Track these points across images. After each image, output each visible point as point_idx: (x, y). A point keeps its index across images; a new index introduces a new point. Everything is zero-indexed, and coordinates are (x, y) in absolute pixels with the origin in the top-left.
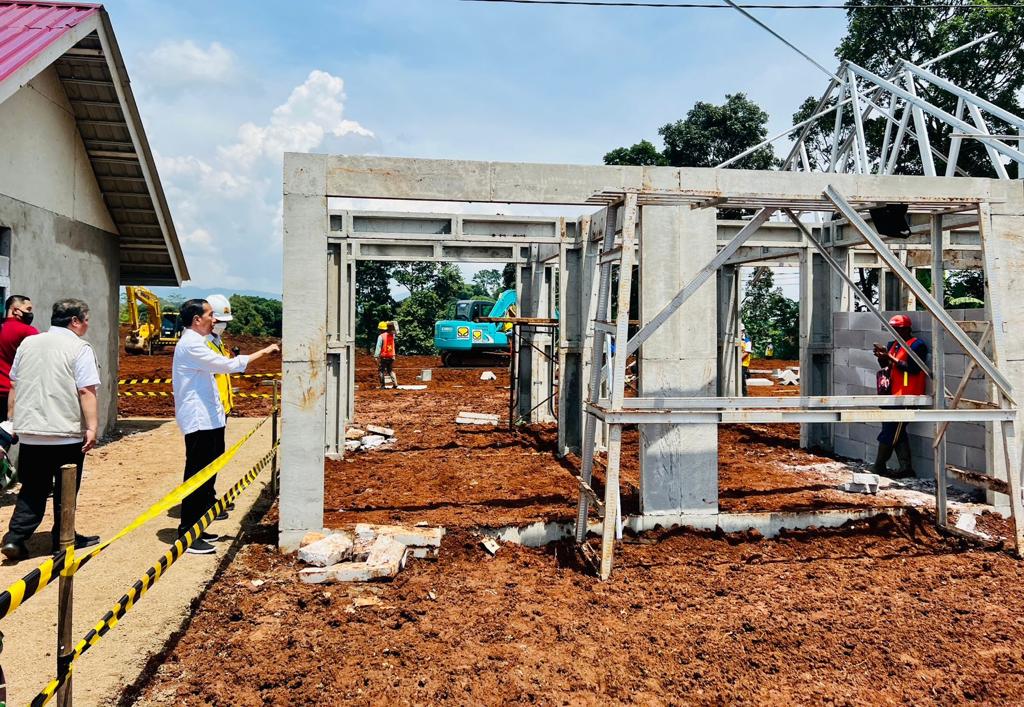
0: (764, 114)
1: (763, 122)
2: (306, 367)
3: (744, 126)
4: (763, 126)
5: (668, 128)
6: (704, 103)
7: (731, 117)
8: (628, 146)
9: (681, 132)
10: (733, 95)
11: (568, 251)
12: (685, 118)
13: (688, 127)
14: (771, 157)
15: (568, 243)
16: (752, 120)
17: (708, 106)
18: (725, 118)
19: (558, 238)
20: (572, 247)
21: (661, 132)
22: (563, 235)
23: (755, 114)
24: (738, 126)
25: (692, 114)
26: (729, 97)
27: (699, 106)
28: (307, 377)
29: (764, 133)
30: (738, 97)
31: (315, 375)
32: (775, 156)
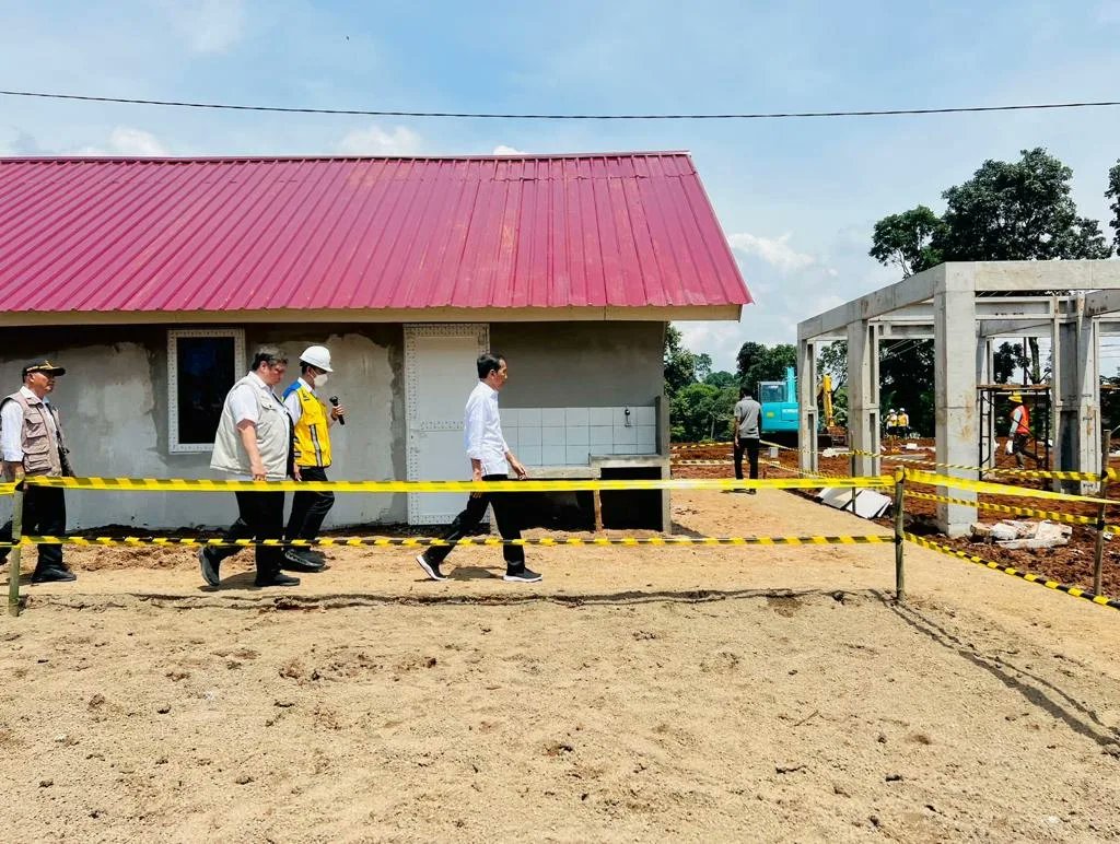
0: (1066, 169)
1: (1065, 178)
2: (963, 411)
3: (1044, 184)
4: (1064, 183)
5: (953, 191)
6: (995, 161)
7: (1030, 175)
8: (900, 212)
9: (970, 196)
10: (1030, 150)
11: (1061, 325)
12: (972, 178)
13: (977, 189)
14: (1072, 217)
15: (1061, 318)
16: (1054, 177)
17: (999, 165)
18: (1021, 178)
19: (1051, 315)
20: (1064, 321)
21: (945, 195)
22: (1056, 311)
23: (1056, 171)
24: (1038, 185)
25: (980, 174)
26: (1024, 152)
27: (989, 164)
28: (964, 419)
29: (1066, 190)
30: (1037, 152)
31: (969, 417)
32: (1077, 215)
